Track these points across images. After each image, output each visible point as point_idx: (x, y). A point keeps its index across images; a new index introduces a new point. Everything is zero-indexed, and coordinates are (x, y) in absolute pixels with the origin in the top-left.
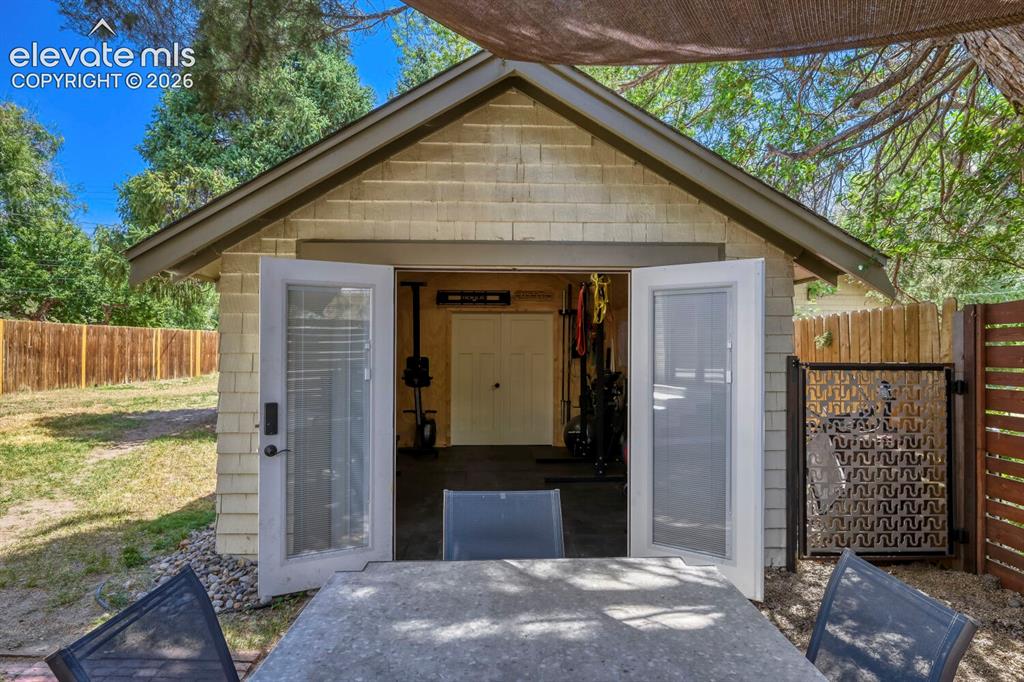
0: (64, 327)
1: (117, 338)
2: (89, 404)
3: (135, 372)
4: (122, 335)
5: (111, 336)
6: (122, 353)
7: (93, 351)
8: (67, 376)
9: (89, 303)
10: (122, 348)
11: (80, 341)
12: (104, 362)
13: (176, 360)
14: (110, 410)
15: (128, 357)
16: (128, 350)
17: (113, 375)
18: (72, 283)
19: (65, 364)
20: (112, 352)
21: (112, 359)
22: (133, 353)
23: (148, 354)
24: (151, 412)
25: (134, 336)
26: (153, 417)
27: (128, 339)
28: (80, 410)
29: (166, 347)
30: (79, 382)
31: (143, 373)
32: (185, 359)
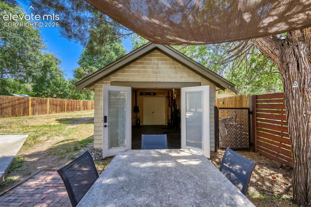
0: (62, 100)
1: (73, 102)
2: (67, 116)
3: (77, 109)
4: (74, 101)
5: (72, 102)
6: (74, 105)
7: (68, 105)
8: (62, 110)
9: (67, 95)
10: (74, 104)
11: (65, 103)
12: (70, 107)
13: (85, 107)
14: (71, 117)
15: (75, 106)
16: (75, 105)
17: (72, 110)
18: (63, 91)
19: (62, 108)
20: (72, 105)
21: (72, 106)
22: (76, 105)
23: (79, 105)
24: (80, 118)
25: (76, 102)
26: (80, 119)
27: (75, 102)
28: (65, 117)
29: (83, 104)
30: (65, 112)
31: (78, 110)
32: (87, 107)
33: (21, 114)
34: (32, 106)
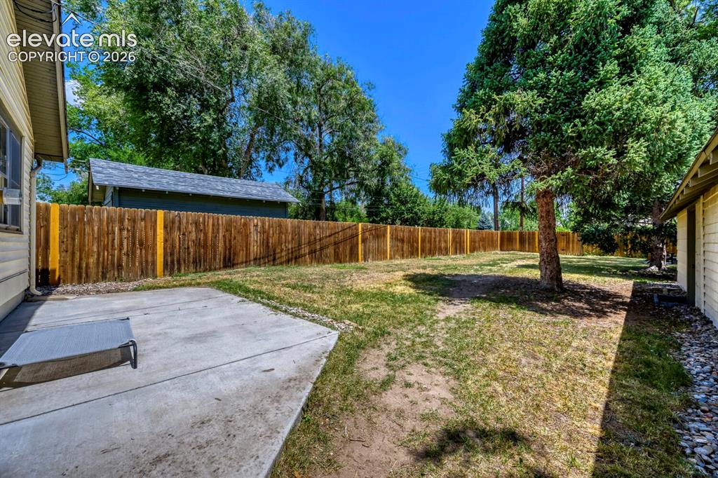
0: (412, 228)
1: (433, 233)
2: (424, 268)
3: (441, 252)
4: (435, 232)
5: (430, 232)
6: (435, 241)
7: (423, 240)
8: (413, 253)
9: (419, 219)
10: (435, 238)
11: (418, 235)
12: (428, 245)
13: (458, 245)
14: (436, 272)
15: (437, 243)
16: (437, 239)
17: (431, 252)
18: (412, 210)
19: (412, 246)
20: (431, 240)
21: (431, 244)
22: (440, 241)
23: (446, 242)
24: (456, 275)
25: (440, 232)
27: (437, 234)
28: (422, 271)
29: (454, 239)
30: (418, 256)
31: (444, 252)
32: (462, 244)
33: (347, 259)
34: (363, 241)
